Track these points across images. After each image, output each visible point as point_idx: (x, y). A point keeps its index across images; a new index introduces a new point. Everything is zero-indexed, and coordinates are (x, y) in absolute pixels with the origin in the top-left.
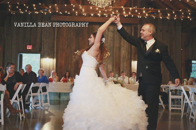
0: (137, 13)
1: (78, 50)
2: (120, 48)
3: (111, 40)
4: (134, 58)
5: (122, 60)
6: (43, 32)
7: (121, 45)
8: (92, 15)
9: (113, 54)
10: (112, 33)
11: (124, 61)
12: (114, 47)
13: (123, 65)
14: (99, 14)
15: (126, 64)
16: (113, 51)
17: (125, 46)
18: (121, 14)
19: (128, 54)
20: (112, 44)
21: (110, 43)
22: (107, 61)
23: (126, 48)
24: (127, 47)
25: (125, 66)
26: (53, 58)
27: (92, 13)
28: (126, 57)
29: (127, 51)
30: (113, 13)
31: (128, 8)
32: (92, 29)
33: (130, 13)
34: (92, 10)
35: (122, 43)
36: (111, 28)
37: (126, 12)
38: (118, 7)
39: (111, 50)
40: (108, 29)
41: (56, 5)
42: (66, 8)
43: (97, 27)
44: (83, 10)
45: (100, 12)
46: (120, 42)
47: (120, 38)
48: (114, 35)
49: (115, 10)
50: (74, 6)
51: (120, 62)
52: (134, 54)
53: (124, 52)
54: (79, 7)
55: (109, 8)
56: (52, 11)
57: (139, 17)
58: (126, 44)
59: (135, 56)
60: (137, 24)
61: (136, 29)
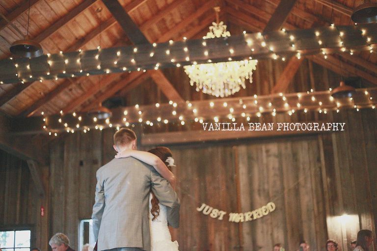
0: (316, 104)
1: (205, 203)
2: (297, 191)
3: (275, 175)
4: (330, 209)
5: (304, 217)
7: (298, 184)
9: (283, 204)
10: (276, 160)
11: (310, 220)
12: (283, 188)
13: (309, 228)
14: (230, 117)
15: (316, 228)
16: (283, 198)
17: (309, 185)
18: (279, 109)
19: (318, 203)
20: (278, 183)
21: (275, 182)
22: (271, 223)
23: (312, 189)
24: (314, 188)
25: (313, 231)
27: (215, 115)
28: (313, 210)
29: (315, 196)
30: (261, 109)
31: (294, 94)
32: (231, 154)
33: (299, 105)
34: (215, 108)
35: (301, 179)
36: (273, 148)
37: (289, 103)
38: (270, 96)
39: (279, 196)
40: (267, 151)
41: (137, 106)
42: (160, 112)
43: (242, 149)
44: (195, 111)
45: (232, 110)
46: (297, 177)
47: (296, 169)
48: (281, 163)
49: (264, 103)
50: (175, 105)
51: (302, 222)
52: (329, 200)
53: (307, 199)
54: (185, 105)
55: (252, 101)
56: (130, 121)
57: (323, 112)
58: (309, 179)
59: (333, 206)
60: (329, 134)
61: (328, 144)
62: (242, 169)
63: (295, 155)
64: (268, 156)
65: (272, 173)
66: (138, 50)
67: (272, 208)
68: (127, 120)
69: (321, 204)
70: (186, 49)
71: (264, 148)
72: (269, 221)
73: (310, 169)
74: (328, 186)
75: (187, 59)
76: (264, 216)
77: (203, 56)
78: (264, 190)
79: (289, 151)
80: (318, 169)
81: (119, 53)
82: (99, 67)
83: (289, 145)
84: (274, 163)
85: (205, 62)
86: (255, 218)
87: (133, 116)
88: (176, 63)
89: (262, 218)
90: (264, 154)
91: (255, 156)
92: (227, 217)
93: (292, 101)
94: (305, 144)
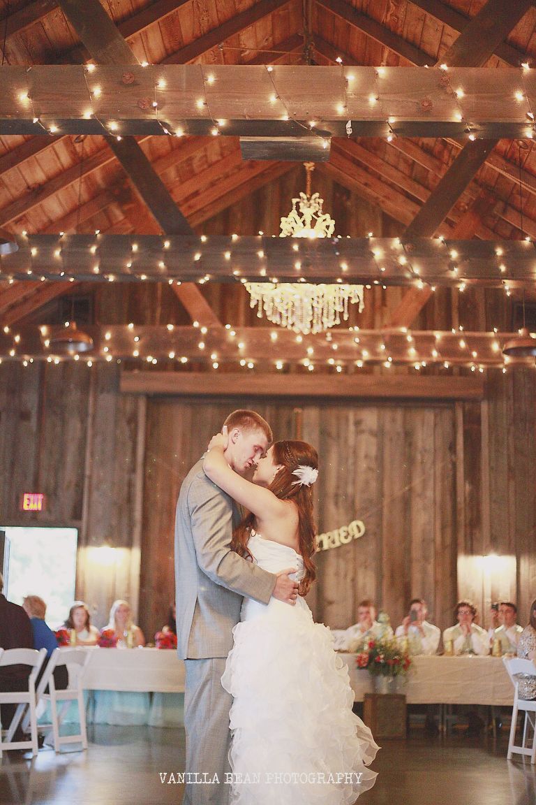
0: (467, 354)
2: (407, 503)
3: (369, 469)
4: (465, 540)
5: (416, 553)
6: (89, 439)
7: (410, 490)
8: (279, 365)
9: (379, 526)
10: (373, 440)
11: (426, 559)
12: (381, 494)
13: (424, 574)
14: (306, 362)
15: (435, 573)
16: (380, 515)
17: (429, 493)
18: (397, 359)
19: (443, 528)
20: (374, 485)
21: (367, 482)
22: (355, 559)
23: (435, 503)
24: (438, 499)
25: (431, 579)
26: (129, 545)
27: (278, 357)
28: (434, 541)
29: (438, 511)
30: (366, 355)
31: (429, 333)
32: (289, 423)
33: (435, 354)
34: (279, 344)
35: (417, 482)
36: (370, 418)
37: (417, 349)
38: (383, 331)
39: (371, 510)
40: (358, 423)
41: (131, 326)
42: (173, 341)
43: (311, 415)
44: (242, 346)
45: (310, 351)
46: (408, 479)
47: (410, 460)
48: (381, 448)
49: (371, 343)
50: (204, 330)
51: (410, 561)
52: (465, 526)
53: (424, 519)
54: (223, 333)
55: (350, 336)
56: (115, 352)
57: (477, 370)
58: (431, 483)
59: (471, 537)
60: (475, 401)
61: (473, 420)
63: (408, 435)
64: (359, 432)
65: (363, 465)
66: (171, 244)
67: (360, 531)
68: (110, 351)
69: (449, 531)
70: (261, 254)
71: (352, 415)
72: (351, 555)
73: (434, 462)
74: (465, 500)
75: (263, 273)
76: (343, 545)
77: (293, 269)
78: (346, 495)
79: (399, 426)
80: (450, 466)
81: (135, 247)
82: (96, 270)
83: (399, 415)
84: (368, 445)
85: (293, 280)
86: (326, 547)
87: (121, 343)
88: (240, 277)
89: (338, 548)
90: (352, 428)
91: (334, 430)
93: (424, 344)
94: (429, 416)
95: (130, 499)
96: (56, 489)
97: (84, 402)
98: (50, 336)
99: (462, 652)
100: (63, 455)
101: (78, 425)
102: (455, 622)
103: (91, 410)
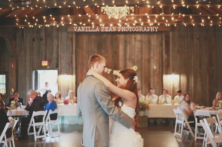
2: (149, 61)
3: (138, 51)
4: (165, 71)
5: (152, 74)
6: (60, 45)
7: (150, 57)
9: (141, 67)
10: (139, 43)
11: (154, 75)
12: (142, 59)
13: (154, 80)
14: (119, 24)
15: (157, 80)
16: (142, 64)
17: (155, 58)
19: (159, 67)
20: (140, 56)
21: (138, 55)
23: (157, 60)
26: (72, 74)
27: (111, 23)
30: (136, 22)
31: (154, 15)
32: (116, 39)
33: (155, 21)
34: (111, 20)
35: (152, 55)
36: (138, 37)
37: (151, 20)
39: (139, 63)
40: (135, 38)
41: (69, 15)
42: (81, 19)
43: (122, 37)
44: (100, 20)
45: (120, 21)
46: (149, 54)
47: (149, 49)
48: (141, 46)
49: (137, 18)
50: (90, 16)
51: (150, 77)
52: (165, 67)
54: (95, 16)
56: (65, 23)
57: (167, 25)
58: (156, 55)
59: (167, 69)
60: (168, 32)
61: (167, 37)
62: (121, 47)
63: (149, 42)
64: (135, 41)
65: (137, 50)
67: (136, 69)
68: (63, 23)
69: (161, 68)
71: (133, 36)
73: (157, 49)
74: (165, 59)
75: (103, 4)
77: (112, 3)
78: (132, 59)
79: (146, 39)
80: (161, 50)
83: (147, 36)
84: (138, 45)
85: (112, 6)
87: (66, 21)
88: (97, 5)
90: (133, 40)
91: (128, 41)
92: (112, 72)
93: (152, 18)
94: (155, 36)
95: (72, 62)
96: (51, 59)
97: (58, 35)
98: (46, 19)
99: (164, 103)
100: (52, 50)
101: (57, 41)
102: (162, 94)
103: (60, 37)
